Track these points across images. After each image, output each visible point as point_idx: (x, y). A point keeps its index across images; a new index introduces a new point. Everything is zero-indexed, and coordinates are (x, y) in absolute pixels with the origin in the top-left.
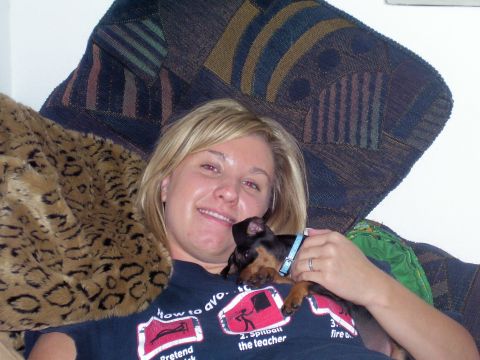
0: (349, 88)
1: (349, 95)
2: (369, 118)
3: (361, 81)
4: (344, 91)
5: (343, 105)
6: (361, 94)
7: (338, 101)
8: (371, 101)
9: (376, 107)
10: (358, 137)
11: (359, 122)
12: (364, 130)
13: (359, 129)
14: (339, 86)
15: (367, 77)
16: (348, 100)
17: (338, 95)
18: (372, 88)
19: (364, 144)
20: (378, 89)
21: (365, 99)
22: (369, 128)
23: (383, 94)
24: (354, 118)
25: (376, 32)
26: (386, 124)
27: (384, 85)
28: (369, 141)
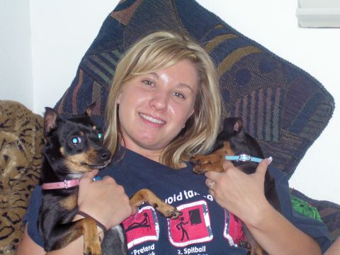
0: (257, 99)
1: (257, 104)
2: (271, 121)
3: (265, 94)
4: (253, 102)
5: (253, 112)
6: (265, 103)
7: (249, 108)
8: (272, 109)
9: (276, 112)
10: (264, 133)
11: (264, 124)
12: (268, 129)
13: (264, 128)
14: (250, 97)
15: (269, 91)
16: (256, 108)
17: (249, 103)
18: (273, 99)
19: (268, 138)
20: (278, 99)
21: (268, 107)
22: (272, 127)
23: (281, 103)
24: (260, 121)
25: (277, 56)
26: (283, 124)
27: (282, 97)
28: (272, 136)
